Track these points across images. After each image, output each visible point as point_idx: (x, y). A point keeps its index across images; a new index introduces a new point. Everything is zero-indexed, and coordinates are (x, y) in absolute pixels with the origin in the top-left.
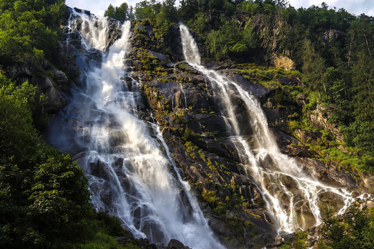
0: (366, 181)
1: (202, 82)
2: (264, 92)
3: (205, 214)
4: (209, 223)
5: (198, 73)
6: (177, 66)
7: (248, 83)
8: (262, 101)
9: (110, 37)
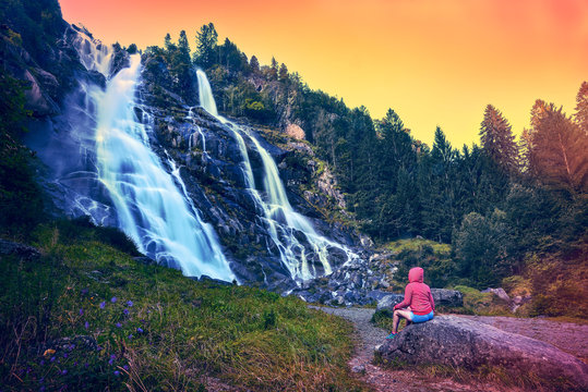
0: (362, 241)
1: (221, 129)
2: (280, 153)
3: (227, 257)
4: (231, 266)
5: (215, 121)
6: (193, 110)
7: (264, 141)
8: (278, 160)
9: (116, 65)
